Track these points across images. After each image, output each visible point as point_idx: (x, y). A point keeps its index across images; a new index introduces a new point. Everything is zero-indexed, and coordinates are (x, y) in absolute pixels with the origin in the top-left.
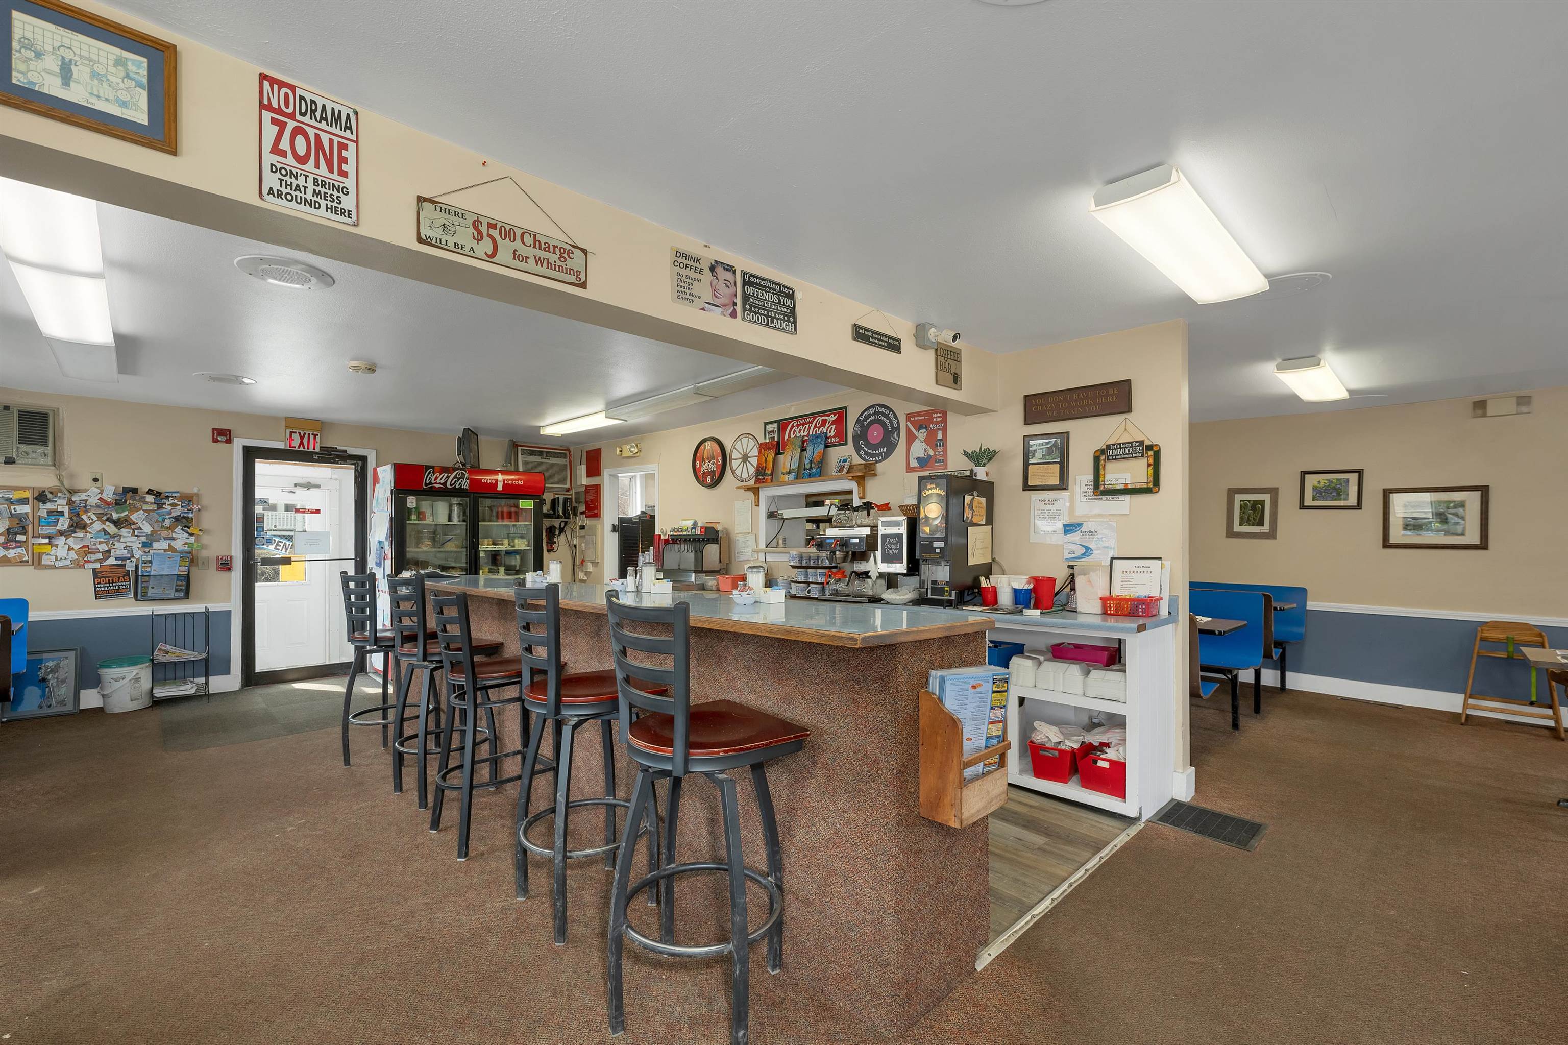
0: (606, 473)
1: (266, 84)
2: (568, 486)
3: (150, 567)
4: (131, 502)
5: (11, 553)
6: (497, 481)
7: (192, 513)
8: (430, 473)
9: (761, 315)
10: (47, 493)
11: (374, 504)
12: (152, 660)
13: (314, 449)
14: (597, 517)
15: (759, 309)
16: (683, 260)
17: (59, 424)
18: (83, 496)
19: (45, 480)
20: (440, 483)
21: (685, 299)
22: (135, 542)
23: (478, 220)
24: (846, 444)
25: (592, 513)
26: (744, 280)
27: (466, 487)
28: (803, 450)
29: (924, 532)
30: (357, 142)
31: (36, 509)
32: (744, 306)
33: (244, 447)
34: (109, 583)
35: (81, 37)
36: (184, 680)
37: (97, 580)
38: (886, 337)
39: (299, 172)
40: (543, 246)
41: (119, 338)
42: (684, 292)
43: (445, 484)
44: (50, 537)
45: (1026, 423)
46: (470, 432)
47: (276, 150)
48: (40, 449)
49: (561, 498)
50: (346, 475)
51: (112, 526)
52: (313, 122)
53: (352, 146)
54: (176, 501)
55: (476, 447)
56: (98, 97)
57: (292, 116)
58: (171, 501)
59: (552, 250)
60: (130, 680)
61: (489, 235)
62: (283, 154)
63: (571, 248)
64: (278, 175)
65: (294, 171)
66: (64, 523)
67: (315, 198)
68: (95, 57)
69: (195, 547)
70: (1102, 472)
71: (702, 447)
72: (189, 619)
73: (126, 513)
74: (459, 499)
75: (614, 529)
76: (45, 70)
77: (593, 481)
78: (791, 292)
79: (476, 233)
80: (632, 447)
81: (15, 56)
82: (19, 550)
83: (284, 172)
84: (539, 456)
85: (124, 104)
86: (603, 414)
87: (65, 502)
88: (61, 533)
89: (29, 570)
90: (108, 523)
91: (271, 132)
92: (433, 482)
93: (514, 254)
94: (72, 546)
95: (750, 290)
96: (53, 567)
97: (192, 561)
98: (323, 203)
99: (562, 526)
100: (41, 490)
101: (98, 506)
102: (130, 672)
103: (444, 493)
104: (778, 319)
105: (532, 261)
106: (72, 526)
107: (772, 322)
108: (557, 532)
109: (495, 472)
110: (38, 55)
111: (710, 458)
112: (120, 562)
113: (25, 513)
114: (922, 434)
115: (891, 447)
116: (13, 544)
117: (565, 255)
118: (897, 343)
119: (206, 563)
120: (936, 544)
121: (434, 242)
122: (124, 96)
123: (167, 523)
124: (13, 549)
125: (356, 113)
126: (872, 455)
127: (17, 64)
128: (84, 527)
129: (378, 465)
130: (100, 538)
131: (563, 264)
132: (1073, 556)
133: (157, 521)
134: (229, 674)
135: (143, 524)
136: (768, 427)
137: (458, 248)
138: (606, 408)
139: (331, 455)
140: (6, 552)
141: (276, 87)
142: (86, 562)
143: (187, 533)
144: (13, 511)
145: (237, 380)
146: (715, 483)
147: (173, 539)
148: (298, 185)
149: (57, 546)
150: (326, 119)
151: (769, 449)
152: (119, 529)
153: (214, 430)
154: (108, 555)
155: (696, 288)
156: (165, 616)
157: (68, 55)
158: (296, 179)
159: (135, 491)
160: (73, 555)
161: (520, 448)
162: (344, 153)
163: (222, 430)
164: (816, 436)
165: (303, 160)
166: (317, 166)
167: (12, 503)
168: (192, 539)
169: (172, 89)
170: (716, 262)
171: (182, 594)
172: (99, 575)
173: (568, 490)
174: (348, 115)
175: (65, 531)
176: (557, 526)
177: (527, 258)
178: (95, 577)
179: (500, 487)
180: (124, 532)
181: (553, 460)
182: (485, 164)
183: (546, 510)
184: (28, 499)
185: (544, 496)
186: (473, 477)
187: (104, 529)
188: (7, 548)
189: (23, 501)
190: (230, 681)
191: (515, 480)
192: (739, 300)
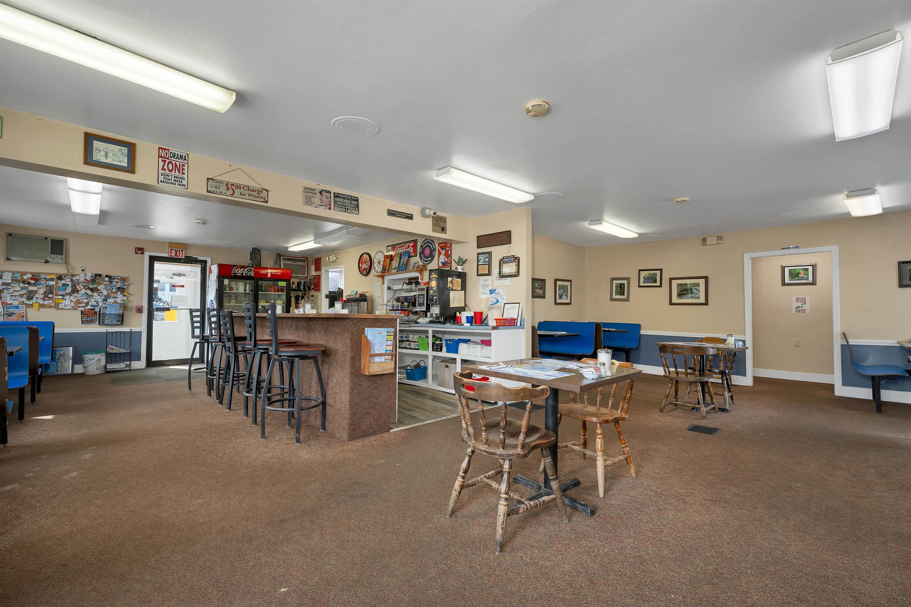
0: (323, 269)
1: (161, 150)
2: (306, 276)
3: (106, 310)
4: (98, 280)
5: (46, 303)
6: (268, 273)
7: (125, 286)
8: (235, 268)
9: (342, 208)
10: (62, 276)
11: (209, 283)
12: (106, 352)
13: (182, 257)
14: (319, 290)
15: (342, 206)
16: (308, 190)
17: (68, 246)
18: (78, 278)
19: (61, 270)
20: (240, 273)
21: (308, 204)
22: (100, 299)
23: (228, 184)
24: (417, 256)
25: (316, 289)
26: (335, 196)
27: (253, 275)
28: (401, 259)
29: (431, 293)
30: (188, 163)
31: (57, 283)
32: (335, 205)
33: (150, 256)
34: (88, 317)
35: (110, 145)
36: (120, 362)
37: (83, 316)
38: (405, 214)
39: (170, 174)
40: (251, 190)
41: (101, 212)
42: (308, 201)
43: (242, 274)
44: (63, 296)
45: (478, 247)
46: (255, 249)
47: (163, 169)
48: (60, 257)
49: (303, 281)
50: (197, 269)
51: (90, 291)
52: (174, 159)
53: (186, 165)
54: (118, 280)
55: (259, 257)
56: (114, 160)
57: (168, 158)
58: (116, 280)
59: (254, 191)
60: (96, 360)
61: (231, 188)
62: (165, 170)
63: (262, 190)
64: (163, 176)
65: (168, 174)
66: (69, 290)
67: (174, 182)
68: (114, 150)
69: (126, 301)
70: (502, 268)
71: (362, 257)
72: (122, 334)
73: (96, 285)
74: (250, 281)
75: (327, 296)
76: (101, 155)
77: (317, 273)
78: (356, 199)
79: (227, 188)
80: (334, 257)
81: (94, 152)
82: (49, 301)
83: (165, 175)
84: (291, 261)
85: (121, 162)
86: (313, 242)
87: (69, 280)
88: (67, 294)
89: (53, 310)
90: (88, 290)
91: (161, 164)
92: (237, 272)
93: (241, 193)
94: (72, 300)
95: (338, 199)
96: (64, 309)
97: (125, 308)
98: (177, 183)
99: (303, 295)
100: (59, 275)
101: (84, 282)
102: (97, 357)
103: (242, 278)
104: (350, 209)
105: (247, 195)
106: (72, 291)
107: (348, 210)
108: (300, 298)
109: (267, 269)
110: (100, 151)
111: (366, 262)
112: (93, 308)
113: (53, 285)
114: (443, 252)
115: (433, 257)
116: (47, 299)
117: (260, 192)
118: (411, 216)
119: (131, 309)
120: (434, 298)
121: (212, 192)
122: (121, 159)
123: (114, 290)
124: (47, 300)
125: (188, 155)
126: (426, 261)
127: (94, 155)
128: (78, 292)
129: (212, 265)
130: (84, 296)
131: (259, 196)
132: (493, 303)
133: (110, 289)
134: (140, 360)
135: (103, 291)
136: (388, 248)
137: (221, 193)
138: (314, 239)
139: (190, 260)
140: (44, 302)
141: (163, 150)
142: (78, 307)
143: (123, 295)
144: (47, 284)
145: (148, 227)
146: (368, 274)
147: (116, 298)
148: (169, 179)
149: (66, 300)
150: (178, 158)
151: (388, 258)
152: (93, 293)
153: (136, 248)
154: (87, 304)
155: (313, 200)
156: (112, 333)
157: (107, 150)
158: (169, 177)
159: (100, 275)
160: (72, 304)
161: (282, 257)
162: (184, 167)
163: (140, 248)
164: (406, 252)
165: (171, 171)
166: (175, 172)
167: (47, 280)
168: (125, 298)
169: (134, 155)
170: (322, 190)
171: (120, 323)
172: (84, 313)
173: (306, 278)
174: (185, 156)
175: (69, 293)
176: (301, 295)
177: (245, 194)
178: (82, 314)
179: (269, 276)
180: (95, 294)
181: (299, 263)
182: (230, 165)
183: (294, 287)
184: (54, 278)
185: (292, 280)
186: (256, 270)
187: (86, 293)
188: (44, 300)
189: (52, 280)
190: (141, 364)
191: (278, 272)
192: (332, 203)
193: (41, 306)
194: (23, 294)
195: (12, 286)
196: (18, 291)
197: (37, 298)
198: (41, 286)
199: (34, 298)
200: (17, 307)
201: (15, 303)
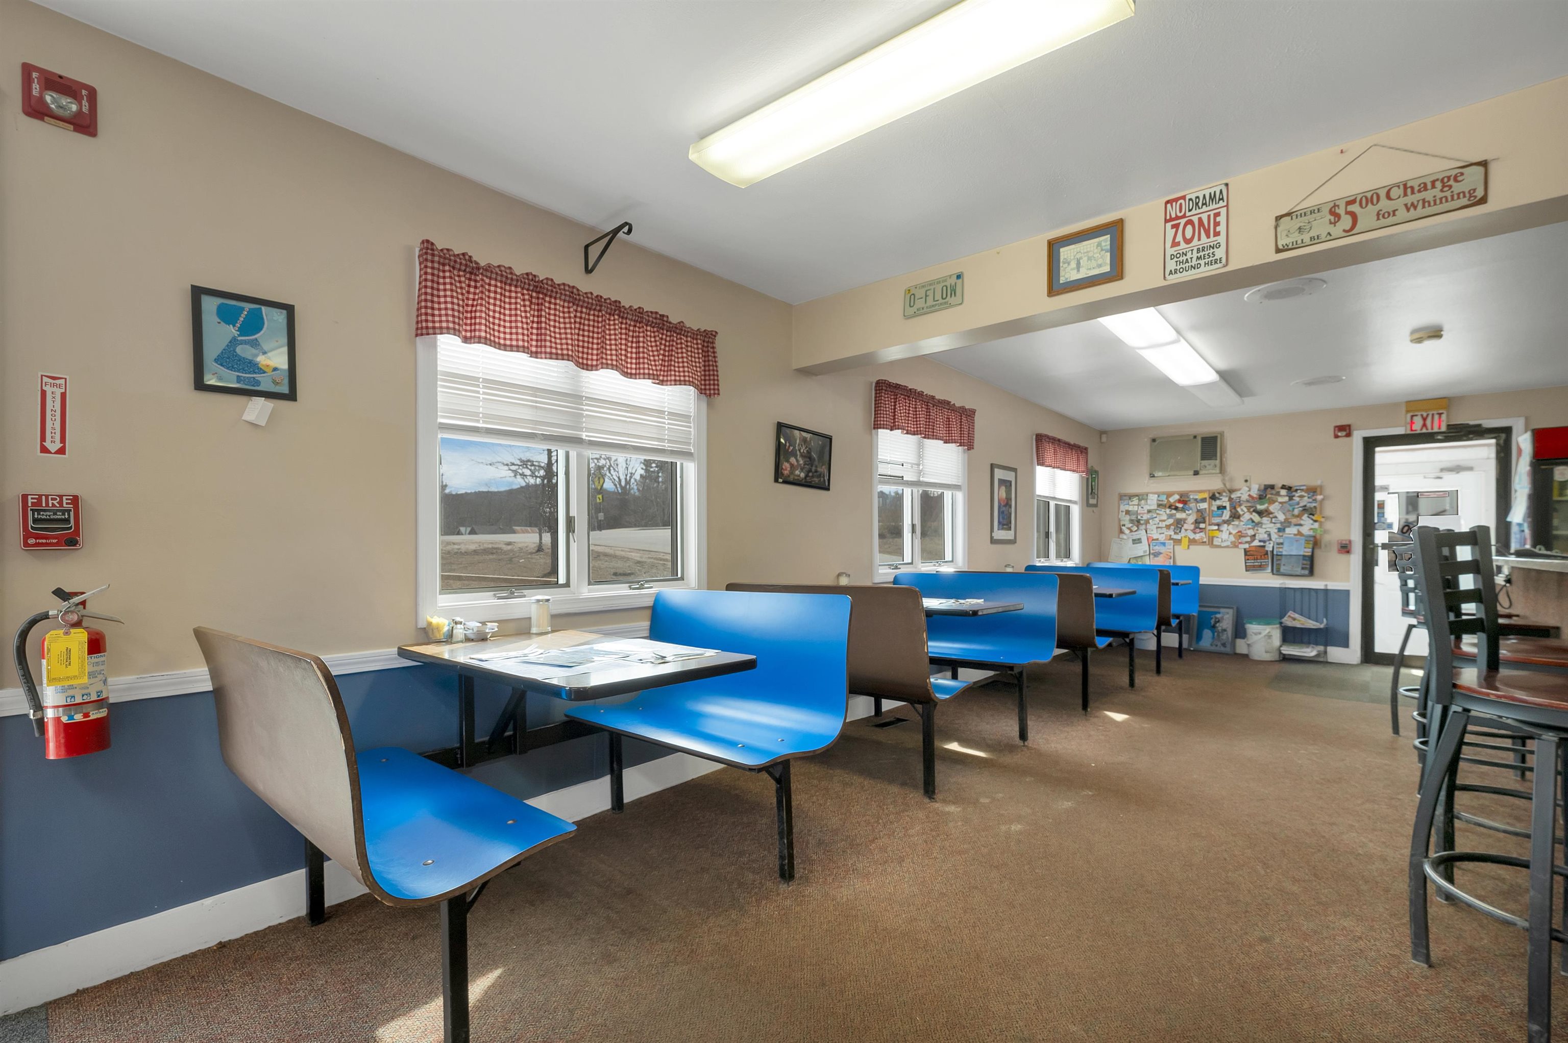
1: (1168, 206)
3: (1282, 548)
4: (1270, 496)
5: (1197, 537)
7: (1317, 502)
10: (1217, 493)
12: (1283, 623)
13: (1439, 429)
17: (1224, 444)
18: (1238, 494)
19: (1215, 483)
22: (1273, 528)
23: (1335, 206)
30: (1227, 205)
31: (1211, 505)
33: (1365, 438)
34: (1255, 560)
35: (1084, 243)
36: (1307, 644)
37: (1247, 557)
39: (1188, 250)
40: (1414, 192)
41: (1221, 373)
44: (1218, 525)
47: (1175, 244)
48: (1212, 462)
50: (1489, 450)
51: (1257, 515)
52: (1197, 211)
53: (1223, 211)
54: (1303, 493)
56: (1091, 268)
57: (1184, 216)
58: (1299, 493)
59: (1430, 186)
60: (1265, 636)
61: (1347, 213)
62: (1178, 244)
64: (1176, 259)
65: (1185, 251)
66: (1226, 515)
67: (1198, 262)
68: (1089, 249)
69: (1319, 531)
72: (1313, 593)
73: (1267, 505)
76: (1072, 269)
79: (1333, 218)
81: (1062, 269)
82: (1201, 534)
83: (1178, 255)
85: (1101, 265)
87: (1227, 499)
88: (1225, 522)
89: (1206, 548)
90: (1254, 514)
93: (1379, 214)
94: (1232, 531)
96: (1220, 547)
97: (1316, 544)
98: (1203, 262)
100: (1213, 491)
101: (1248, 501)
102: (1265, 629)
105: (1402, 214)
106: (1232, 516)
110: (1069, 263)
112: (1262, 544)
113: (1205, 508)
116: (1198, 530)
117: (1451, 182)
119: (1328, 546)
121: (1290, 246)
122: (1101, 261)
123: (1296, 512)
124: (1198, 533)
125: (1227, 186)
127: (1062, 272)
128: (1239, 517)
129: (1521, 435)
130: (1249, 525)
131: (1448, 193)
133: (1289, 511)
134: (1348, 647)
135: (1279, 513)
137: (1315, 240)
139: (1462, 432)
140: (1195, 536)
141: (1174, 204)
142: (1240, 543)
143: (1312, 519)
144: (1198, 508)
147: (1301, 525)
148: (1187, 259)
149: (1222, 531)
150: (1205, 204)
152: (1262, 518)
153: (1335, 427)
154: (1254, 538)
156: (1294, 589)
157: (1079, 256)
158: (1186, 255)
159: (1272, 487)
160: (1232, 538)
162: (1218, 219)
163: (1343, 425)
165: (1190, 241)
166: (1199, 239)
167: (1198, 501)
168: (1316, 525)
169: (1122, 242)
171: (1307, 572)
172: (1248, 553)
174: (1221, 191)
175: (1228, 521)
177: (1395, 211)
178: (1246, 554)
180: (1265, 520)
182: (1342, 152)
184: (1206, 498)
187: (1251, 519)
188: (1195, 533)
189: (1204, 500)
190: (1352, 653)
193: (1192, 542)
194: (1170, 525)
195: (1158, 514)
196: (1164, 521)
197: (1186, 530)
198: (1190, 512)
199: (1183, 530)
200: (1164, 544)
201: (1162, 538)
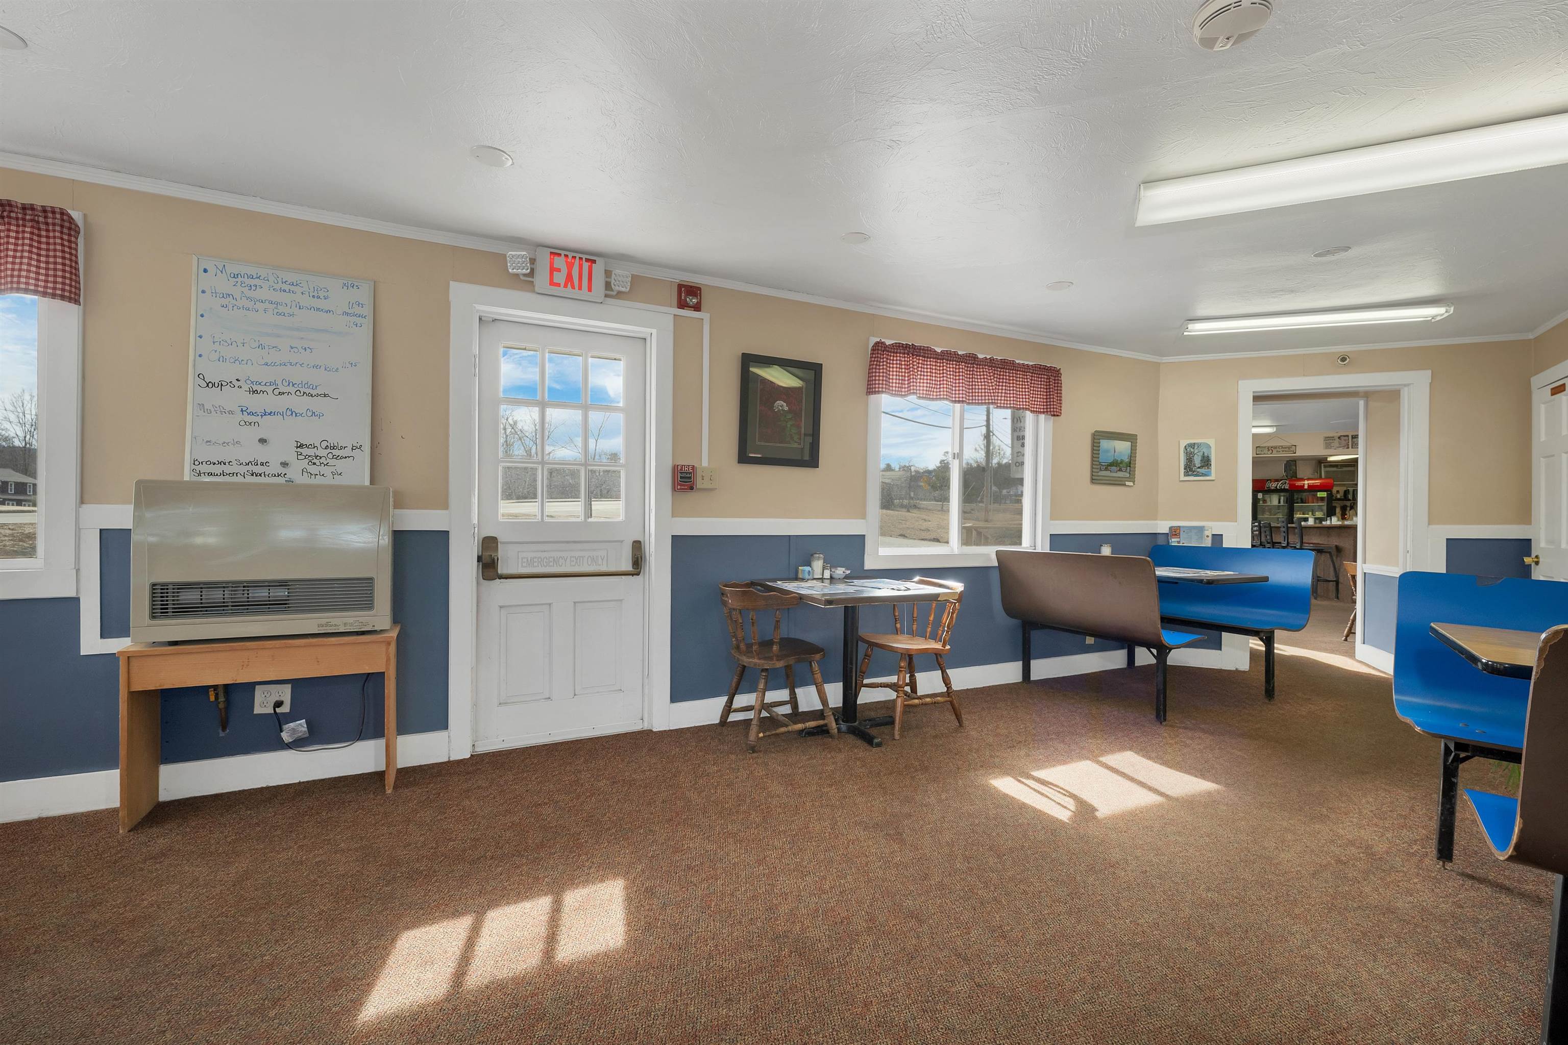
6: (1304, 484)
8: (1270, 483)
16: (1327, 438)
20: (1274, 487)
23: (1269, 448)
43: (1276, 487)
46: (1292, 460)
55: (1295, 467)
63: (1291, 446)
74: (1284, 493)
92: (1272, 486)
103: (1276, 491)
108: (1348, 509)
109: (1303, 480)
117: (1289, 448)
161: (1322, 464)
176: (1349, 505)
179: (1306, 487)
181: (1345, 469)
183: (1339, 496)
185: (1335, 490)
186: (1292, 483)
191: (1317, 482)
192: (1350, 444)
